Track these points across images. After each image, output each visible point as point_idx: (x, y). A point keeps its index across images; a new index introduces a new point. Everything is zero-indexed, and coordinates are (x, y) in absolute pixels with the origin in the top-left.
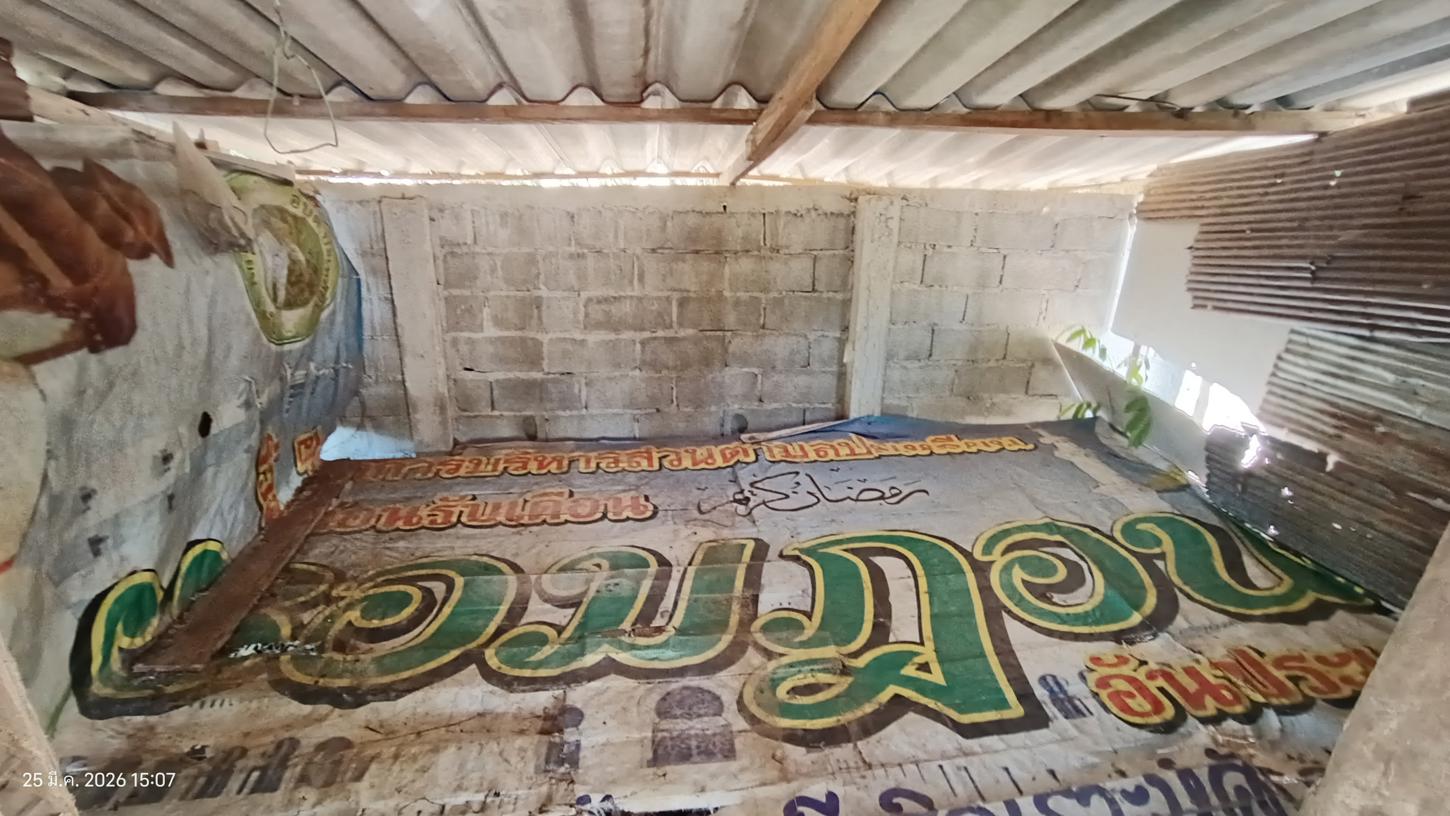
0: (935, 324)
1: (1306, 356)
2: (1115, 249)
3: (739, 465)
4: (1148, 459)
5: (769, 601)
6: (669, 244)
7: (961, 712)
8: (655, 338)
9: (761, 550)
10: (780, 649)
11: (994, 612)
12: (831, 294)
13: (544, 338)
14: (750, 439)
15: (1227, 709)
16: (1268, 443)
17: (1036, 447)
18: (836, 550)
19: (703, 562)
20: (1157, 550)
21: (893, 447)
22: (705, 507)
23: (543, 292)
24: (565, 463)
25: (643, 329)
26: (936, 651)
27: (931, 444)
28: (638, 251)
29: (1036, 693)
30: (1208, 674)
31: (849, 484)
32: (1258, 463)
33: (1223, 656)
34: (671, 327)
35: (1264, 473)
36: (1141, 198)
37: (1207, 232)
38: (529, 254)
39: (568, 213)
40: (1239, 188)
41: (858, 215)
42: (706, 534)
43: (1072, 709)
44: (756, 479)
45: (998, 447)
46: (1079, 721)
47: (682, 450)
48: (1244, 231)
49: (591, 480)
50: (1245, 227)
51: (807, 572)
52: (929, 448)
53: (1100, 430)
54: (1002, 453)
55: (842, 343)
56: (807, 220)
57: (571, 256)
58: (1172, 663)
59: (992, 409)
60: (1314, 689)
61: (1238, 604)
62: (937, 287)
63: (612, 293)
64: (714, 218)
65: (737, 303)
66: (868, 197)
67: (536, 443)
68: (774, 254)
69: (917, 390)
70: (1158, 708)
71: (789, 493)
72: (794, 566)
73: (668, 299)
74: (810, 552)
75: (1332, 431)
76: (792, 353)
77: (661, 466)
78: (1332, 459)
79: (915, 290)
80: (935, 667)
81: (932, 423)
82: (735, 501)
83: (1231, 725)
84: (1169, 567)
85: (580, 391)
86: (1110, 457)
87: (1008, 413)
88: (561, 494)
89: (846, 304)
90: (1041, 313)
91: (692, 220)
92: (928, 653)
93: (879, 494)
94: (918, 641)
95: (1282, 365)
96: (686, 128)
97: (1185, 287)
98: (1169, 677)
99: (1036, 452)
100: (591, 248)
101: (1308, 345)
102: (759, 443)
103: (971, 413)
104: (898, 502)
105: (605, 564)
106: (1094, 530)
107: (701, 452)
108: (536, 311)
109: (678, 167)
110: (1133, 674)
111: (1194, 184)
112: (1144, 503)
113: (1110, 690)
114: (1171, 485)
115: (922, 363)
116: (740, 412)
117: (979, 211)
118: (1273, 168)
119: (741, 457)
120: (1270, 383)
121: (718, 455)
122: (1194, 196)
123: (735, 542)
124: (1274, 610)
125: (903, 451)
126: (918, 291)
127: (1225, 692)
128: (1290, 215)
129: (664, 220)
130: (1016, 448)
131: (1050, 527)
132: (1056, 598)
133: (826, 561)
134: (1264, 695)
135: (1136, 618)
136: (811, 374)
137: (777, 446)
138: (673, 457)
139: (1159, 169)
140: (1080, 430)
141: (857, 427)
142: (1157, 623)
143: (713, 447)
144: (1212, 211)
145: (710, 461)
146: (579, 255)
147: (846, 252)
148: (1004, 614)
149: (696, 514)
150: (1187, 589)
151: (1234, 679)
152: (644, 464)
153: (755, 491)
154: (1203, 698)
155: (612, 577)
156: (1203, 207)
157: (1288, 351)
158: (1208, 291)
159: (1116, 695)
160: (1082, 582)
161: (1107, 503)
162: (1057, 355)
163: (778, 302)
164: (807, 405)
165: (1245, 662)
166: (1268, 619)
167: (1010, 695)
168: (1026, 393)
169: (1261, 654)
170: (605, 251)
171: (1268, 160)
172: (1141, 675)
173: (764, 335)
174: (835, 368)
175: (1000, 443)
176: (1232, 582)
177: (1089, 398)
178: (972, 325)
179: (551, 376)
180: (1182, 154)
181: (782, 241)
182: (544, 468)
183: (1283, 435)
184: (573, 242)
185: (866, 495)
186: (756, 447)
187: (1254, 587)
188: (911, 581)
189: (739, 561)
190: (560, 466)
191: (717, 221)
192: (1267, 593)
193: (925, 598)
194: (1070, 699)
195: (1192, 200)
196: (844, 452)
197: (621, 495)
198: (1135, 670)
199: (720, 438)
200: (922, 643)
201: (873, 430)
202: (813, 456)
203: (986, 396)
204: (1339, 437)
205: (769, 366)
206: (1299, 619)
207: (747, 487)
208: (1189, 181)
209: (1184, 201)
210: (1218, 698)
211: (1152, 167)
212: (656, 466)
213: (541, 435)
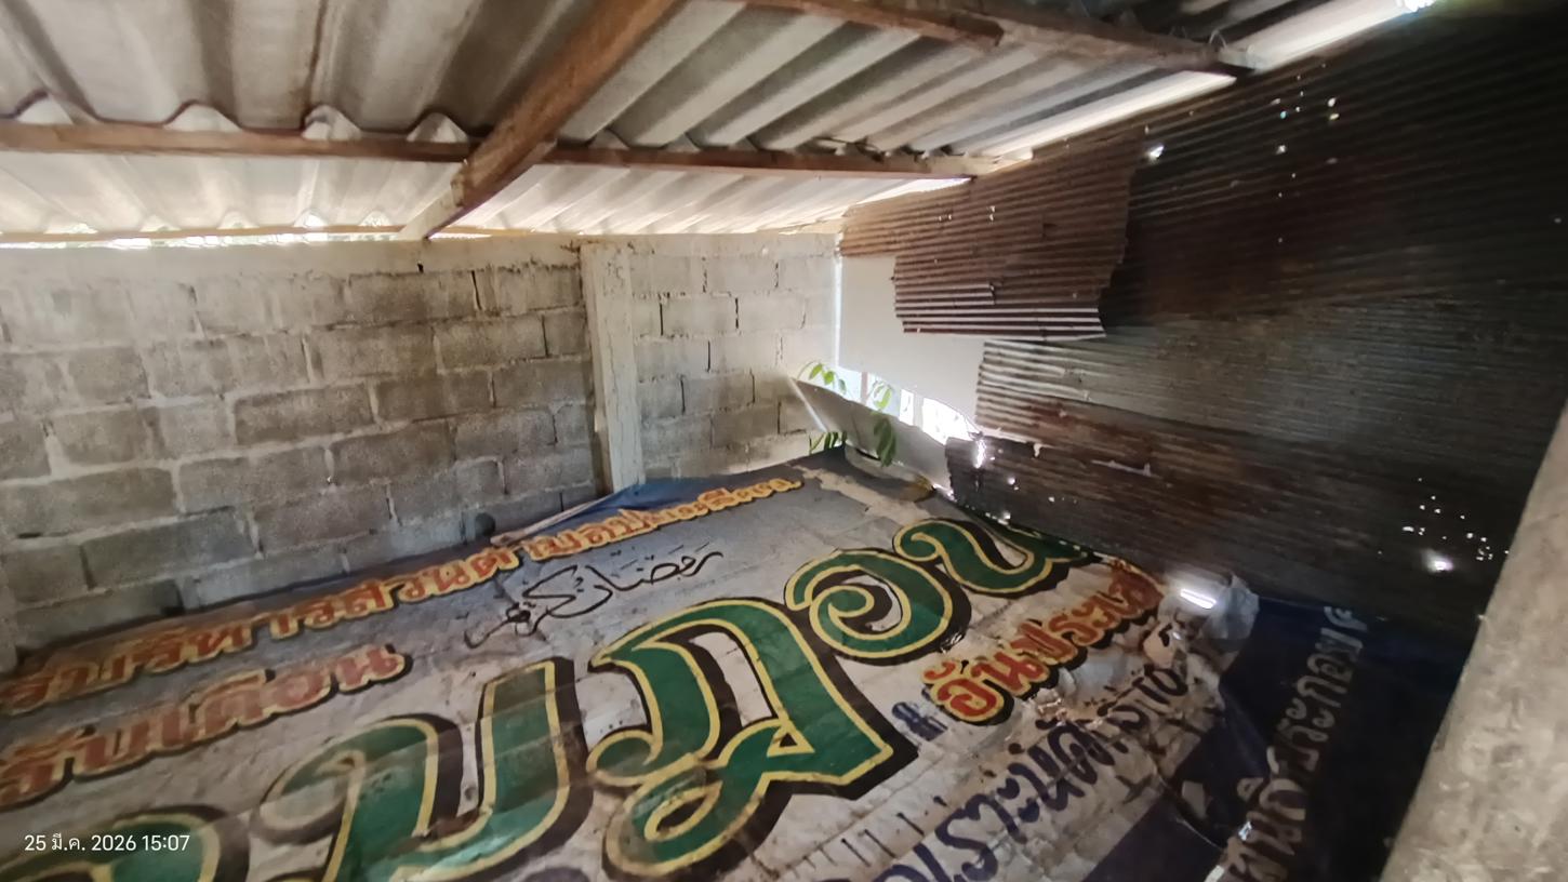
0: (682, 376)
1: (1000, 363)
2: (829, 284)
3: (501, 576)
4: (898, 475)
5: (596, 727)
6: (352, 317)
7: (840, 773)
8: (353, 440)
9: (565, 669)
10: (631, 781)
11: (828, 658)
12: (568, 358)
13: (173, 466)
14: (505, 540)
15: (1037, 680)
16: (990, 441)
17: (803, 484)
18: (650, 644)
19: (497, 707)
20: (934, 556)
21: (669, 514)
22: (475, 639)
23: (158, 400)
24: (246, 634)
25: (332, 431)
26: (791, 718)
27: (704, 502)
28: (308, 331)
29: (895, 726)
30: (1013, 654)
31: (637, 565)
32: (987, 462)
33: (1016, 635)
34: (372, 421)
35: (992, 468)
36: (841, 237)
37: (905, 264)
38: (120, 350)
39: (182, 286)
40: (921, 224)
41: (583, 266)
42: (489, 671)
43: (930, 730)
44: (527, 587)
45: (769, 492)
46: (939, 739)
47: (420, 573)
48: (932, 261)
49: (296, 647)
50: (932, 257)
51: (627, 680)
52: (704, 507)
53: (851, 456)
54: (775, 496)
55: (590, 410)
56: (526, 276)
57: (198, 345)
58: (985, 655)
59: (752, 455)
60: (1081, 639)
61: (1004, 584)
62: (677, 336)
63: (276, 389)
64: (408, 280)
65: (457, 381)
66: (592, 246)
67: (189, 618)
68: (494, 318)
69: (678, 450)
70: (991, 701)
71: (573, 592)
72: (610, 677)
73: (361, 387)
74: (623, 653)
75: (1029, 422)
76: (536, 429)
77: (397, 602)
78: (1037, 447)
79: (656, 343)
80: (797, 736)
81: (698, 479)
82: (510, 620)
83: (1043, 692)
84: (947, 567)
85: (247, 528)
86: (866, 479)
87: (767, 456)
88: (254, 679)
89: (588, 367)
90: (778, 353)
91: (379, 285)
92: (785, 724)
93: (672, 569)
94: (769, 714)
95: (985, 373)
96: (364, 166)
97: (895, 314)
98: (988, 668)
99: (804, 489)
100: (230, 332)
101: (1000, 354)
102: (517, 542)
103: (733, 463)
104: (695, 572)
105: (358, 755)
106: (881, 551)
107: (446, 570)
108: (149, 431)
109: (341, 220)
110: (962, 676)
111: (883, 222)
112: (909, 516)
113: (951, 698)
114: (924, 495)
115: (677, 419)
116: (482, 511)
117: (705, 256)
118: (943, 206)
119: (502, 566)
120: (979, 391)
121: (471, 570)
122: (886, 233)
123: (528, 670)
124: (1031, 582)
125: (679, 516)
126: (661, 345)
127: (1030, 666)
128: (965, 245)
129: (339, 287)
130: (785, 488)
131: (845, 559)
132: (876, 626)
133: (644, 658)
134: (1056, 658)
135: (944, 624)
136: (560, 452)
137: (540, 542)
138: (409, 586)
139: (851, 210)
140: (832, 458)
141: (624, 501)
142: (960, 624)
143: (461, 563)
144: (903, 245)
145: (461, 579)
146: (212, 343)
147: (578, 309)
148: (838, 658)
149: (463, 648)
150: (968, 584)
151: (1031, 652)
152: (372, 605)
153: (533, 601)
154: (1017, 677)
155: (377, 770)
156: (895, 242)
157: (985, 360)
158: (915, 316)
159: (959, 702)
160: (889, 605)
161: (881, 522)
162: (799, 393)
163: (507, 375)
164: (562, 487)
165: (1031, 632)
166: (1031, 591)
167: (875, 738)
168: (779, 432)
169: (1040, 624)
170: (255, 334)
171: (938, 199)
172: (967, 674)
173: (496, 416)
174: (586, 440)
175: (770, 487)
176: (995, 567)
177: (834, 428)
178: (718, 372)
179: (192, 518)
180: (869, 196)
181: (500, 301)
182: (209, 651)
183: (997, 434)
184: (199, 327)
185: (659, 573)
186: (517, 548)
187: (1013, 568)
188: (740, 653)
189: (542, 691)
190: (238, 640)
191: (413, 285)
192: (1021, 569)
193: (760, 667)
194: (925, 720)
195: (885, 236)
196: (620, 531)
197: (352, 655)
198: (962, 672)
199: (463, 549)
200: (775, 716)
201: (642, 500)
202: (586, 544)
203: (742, 443)
204: (1036, 426)
205: (510, 449)
206: (1049, 584)
207: (521, 600)
208: (880, 219)
209: (878, 237)
210: (1028, 673)
211: (845, 208)
212: (389, 602)
213: (190, 604)
